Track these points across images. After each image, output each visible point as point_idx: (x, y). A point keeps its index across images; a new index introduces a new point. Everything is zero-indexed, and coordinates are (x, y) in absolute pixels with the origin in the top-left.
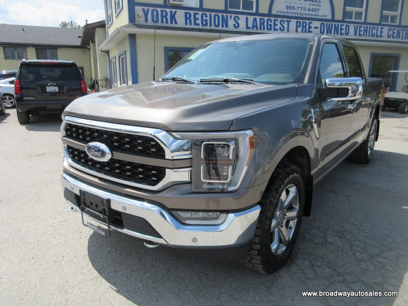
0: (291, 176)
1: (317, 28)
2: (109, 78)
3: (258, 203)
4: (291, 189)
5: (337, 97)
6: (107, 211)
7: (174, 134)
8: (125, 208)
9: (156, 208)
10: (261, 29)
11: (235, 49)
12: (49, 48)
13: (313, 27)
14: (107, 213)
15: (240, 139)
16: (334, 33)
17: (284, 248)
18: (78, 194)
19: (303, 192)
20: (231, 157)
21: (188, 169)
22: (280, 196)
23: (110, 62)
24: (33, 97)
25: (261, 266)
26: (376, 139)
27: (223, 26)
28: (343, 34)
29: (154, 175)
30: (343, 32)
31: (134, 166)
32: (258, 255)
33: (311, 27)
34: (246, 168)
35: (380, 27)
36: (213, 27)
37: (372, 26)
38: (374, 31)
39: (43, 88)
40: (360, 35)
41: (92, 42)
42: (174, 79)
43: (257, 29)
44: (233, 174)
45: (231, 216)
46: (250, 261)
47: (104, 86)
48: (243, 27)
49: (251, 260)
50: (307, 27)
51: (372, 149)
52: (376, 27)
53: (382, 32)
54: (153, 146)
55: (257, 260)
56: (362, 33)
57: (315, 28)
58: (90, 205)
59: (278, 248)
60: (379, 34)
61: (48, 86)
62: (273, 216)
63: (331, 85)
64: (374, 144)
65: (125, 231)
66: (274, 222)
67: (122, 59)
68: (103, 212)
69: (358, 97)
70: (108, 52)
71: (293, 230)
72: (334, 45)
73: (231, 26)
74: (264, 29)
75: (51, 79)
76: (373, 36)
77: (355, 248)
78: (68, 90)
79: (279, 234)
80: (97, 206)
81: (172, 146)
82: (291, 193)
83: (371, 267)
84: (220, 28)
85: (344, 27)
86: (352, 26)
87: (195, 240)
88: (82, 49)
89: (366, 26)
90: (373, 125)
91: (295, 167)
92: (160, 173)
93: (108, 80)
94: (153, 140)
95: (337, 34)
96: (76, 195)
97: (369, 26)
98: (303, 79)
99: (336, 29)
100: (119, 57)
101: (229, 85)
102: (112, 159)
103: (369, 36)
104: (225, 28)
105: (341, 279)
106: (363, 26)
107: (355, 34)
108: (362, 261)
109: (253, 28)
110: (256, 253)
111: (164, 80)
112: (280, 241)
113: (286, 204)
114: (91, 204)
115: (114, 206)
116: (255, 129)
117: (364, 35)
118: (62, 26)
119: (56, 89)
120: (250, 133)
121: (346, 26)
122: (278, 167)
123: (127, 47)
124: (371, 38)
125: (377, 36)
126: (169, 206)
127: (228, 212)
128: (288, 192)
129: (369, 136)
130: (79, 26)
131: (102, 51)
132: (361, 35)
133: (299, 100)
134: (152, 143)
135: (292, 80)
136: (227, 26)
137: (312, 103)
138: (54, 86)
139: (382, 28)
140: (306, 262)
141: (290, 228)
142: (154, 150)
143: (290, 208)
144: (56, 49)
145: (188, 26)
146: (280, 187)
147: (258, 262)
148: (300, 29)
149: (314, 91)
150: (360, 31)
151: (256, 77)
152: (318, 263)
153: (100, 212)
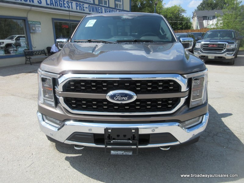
5: (186, 48)
6: (136, 137)
7: (185, 76)
9: (176, 124)
43: (53, 5)
58: (116, 137)
63: (184, 42)
65: (149, 145)
68: (133, 138)
80: (124, 136)
96: (94, 135)
127: (203, 115)
134: (171, 83)
142: (172, 88)
153: (129, 139)
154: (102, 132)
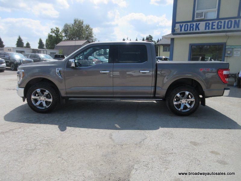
3: (24, 88)
27: (234, 28)
34: (22, 78)
36: (226, 29)
71: (50, 105)
84: (232, 29)
104: (236, 29)
136: (238, 27)
145: (207, 30)
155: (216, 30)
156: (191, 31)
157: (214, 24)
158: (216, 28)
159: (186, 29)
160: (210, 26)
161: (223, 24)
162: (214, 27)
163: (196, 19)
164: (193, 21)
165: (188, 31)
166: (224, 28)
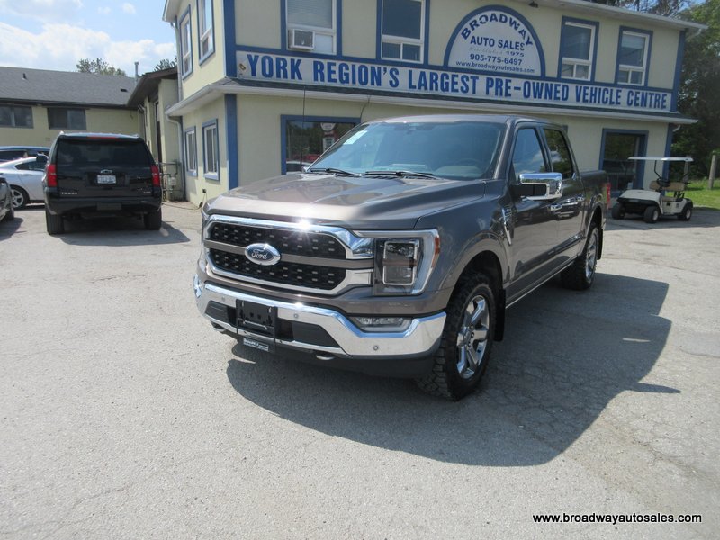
0: (480, 286)
1: (519, 89)
2: (181, 161)
3: (444, 310)
4: (478, 302)
5: (533, 195)
6: (273, 321)
7: (357, 232)
8: (296, 315)
9: (332, 313)
10: (431, 88)
11: (408, 133)
12: (70, 109)
13: (512, 88)
14: (273, 323)
15: (425, 238)
16: (546, 98)
17: (472, 373)
18: (234, 305)
19: (493, 308)
20: (415, 258)
21: (370, 270)
22: (467, 306)
23: (183, 134)
24: (75, 191)
25: (446, 385)
26: (599, 256)
27: (373, 84)
28: (559, 98)
29: (330, 278)
30: (559, 95)
31: (307, 269)
32: (443, 371)
33: (510, 88)
34: (431, 270)
35: (615, 90)
36: (358, 86)
37: (603, 88)
38: (608, 96)
39: (92, 177)
40: (585, 101)
41: (149, 101)
42: (329, 171)
43: (426, 88)
44: (417, 275)
45: (416, 321)
46: (433, 381)
47: (173, 173)
48: (403, 86)
49: (435, 378)
50: (504, 87)
51: (592, 269)
52: (609, 89)
53: (618, 97)
54: (331, 246)
55: (442, 379)
56: (588, 98)
57: (515, 88)
58: (249, 317)
59: (465, 370)
60: (614, 99)
61: (101, 174)
62: (460, 331)
63: (527, 181)
64: (595, 263)
65: (295, 343)
66: (460, 338)
67: (209, 132)
68: (269, 322)
69: (557, 195)
70: (180, 119)
71: (482, 354)
72: (532, 130)
73: (385, 84)
74: (437, 89)
75: (104, 163)
76: (605, 103)
77: (556, 378)
78: (131, 182)
79: (466, 356)
80: (259, 317)
81: (353, 246)
82: (479, 307)
83: (573, 395)
84: (368, 86)
85: (560, 89)
86: (572, 88)
87: (376, 348)
88: (129, 112)
89: (594, 87)
90: (593, 236)
91: (483, 277)
92: (339, 275)
93: (180, 164)
94: (332, 239)
95: (550, 98)
96: (229, 309)
97: (598, 87)
98: (493, 174)
99: (549, 91)
100: (203, 128)
101: (404, 179)
102: (279, 262)
103: (599, 102)
104: (375, 88)
105: (538, 404)
106: (590, 87)
107: (578, 100)
108: (564, 390)
109: (420, 88)
110: (441, 368)
111: (313, 171)
112: (468, 364)
113: (474, 318)
114: (252, 315)
115: (281, 315)
116: (441, 228)
117: (591, 101)
118: (81, 68)
119: (113, 179)
120: (435, 233)
121: (564, 86)
122: (463, 273)
123: (221, 113)
124: (602, 106)
125: (612, 103)
126: (348, 311)
127: (411, 317)
128: (476, 306)
129: (585, 250)
130: (112, 69)
131: (170, 118)
132: (587, 101)
133: (487, 198)
134: (330, 242)
135: (480, 175)
136: (379, 84)
137: (503, 202)
138: (110, 174)
139: (618, 91)
140: (498, 391)
141: (479, 351)
142: (333, 250)
143: (479, 326)
144: (84, 110)
145: (319, 83)
146: (467, 295)
147: (443, 380)
148: (492, 90)
149: (506, 188)
150: (585, 94)
151: (435, 169)
152: (512, 392)
153: (264, 323)
154: (233, 305)
155: (338, 84)
156: (282, 80)
157: (333, 68)
158: (338, 80)
159: (268, 72)
160: (325, 71)
161: (350, 72)
162: (333, 76)
163: (293, 49)
164: (284, 50)
165: (274, 79)
166: (354, 82)
